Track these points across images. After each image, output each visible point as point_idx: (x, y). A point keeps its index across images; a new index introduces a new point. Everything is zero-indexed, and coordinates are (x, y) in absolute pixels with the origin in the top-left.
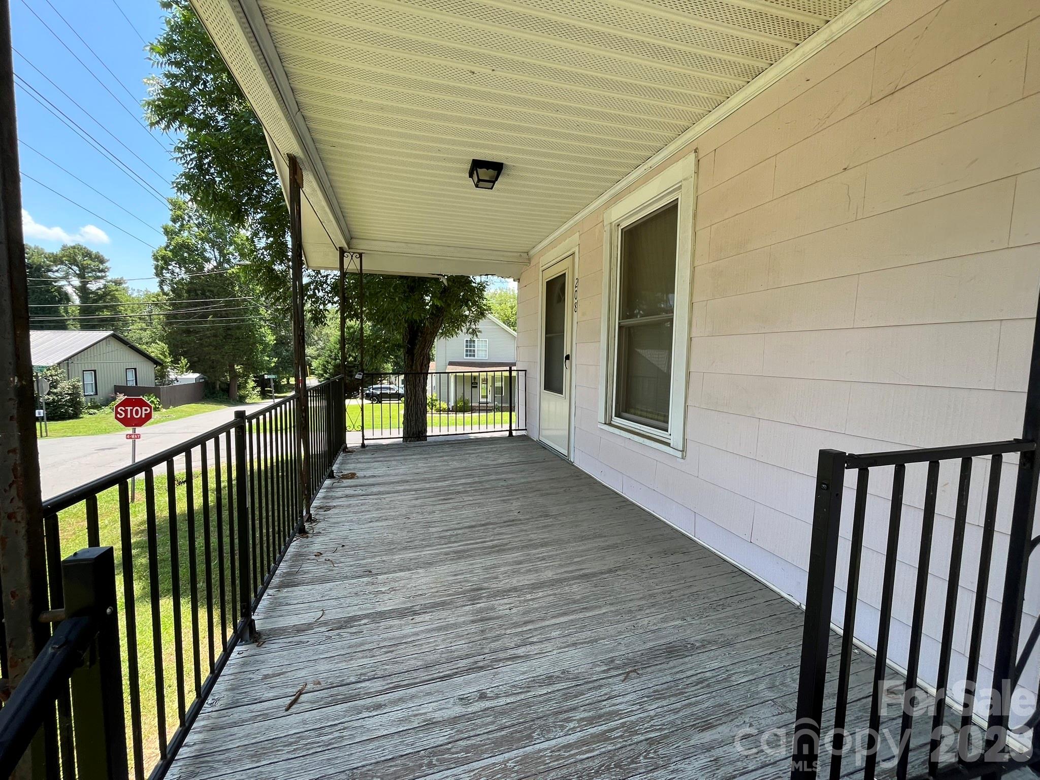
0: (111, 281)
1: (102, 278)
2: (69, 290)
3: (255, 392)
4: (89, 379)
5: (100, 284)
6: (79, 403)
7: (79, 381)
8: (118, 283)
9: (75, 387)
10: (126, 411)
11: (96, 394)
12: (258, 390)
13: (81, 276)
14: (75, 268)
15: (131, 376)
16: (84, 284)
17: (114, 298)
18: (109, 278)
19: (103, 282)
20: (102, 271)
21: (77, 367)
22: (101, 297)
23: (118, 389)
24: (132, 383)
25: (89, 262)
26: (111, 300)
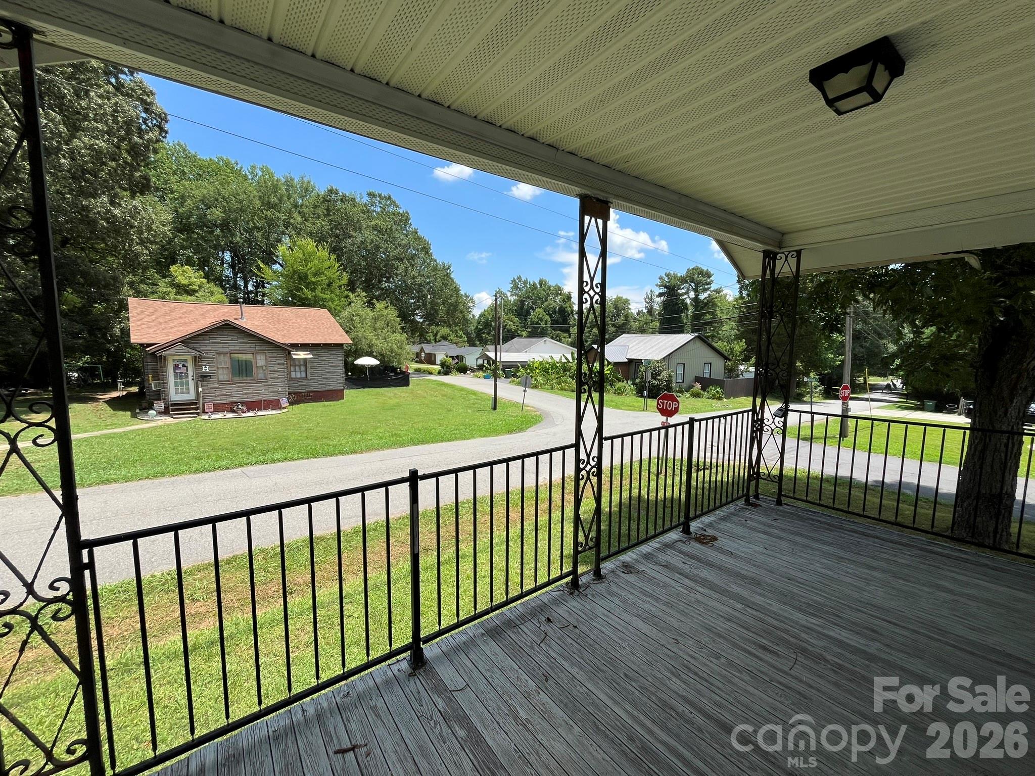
0: (714, 291)
1: (708, 289)
2: (688, 301)
3: (818, 390)
4: (680, 371)
5: (706, 295)
6: (671, 388)
7: (673, 372)
8: (718, 291)
9: (670, 376)
10: (663, 403)
11: (683, 382)
12: (821, 388)
13: (696, 290)
14: (693, 284)
15: (707, 370)
16: (697, 296)
17: (714, 305)
18: (712, 289)
19: (709, 292)
20: (707, 284)
21: (674, 361)
22: (706, 304)
23: (698, 379)
24: (707, 376)
25: (701, 278)
26: (712, 305)
